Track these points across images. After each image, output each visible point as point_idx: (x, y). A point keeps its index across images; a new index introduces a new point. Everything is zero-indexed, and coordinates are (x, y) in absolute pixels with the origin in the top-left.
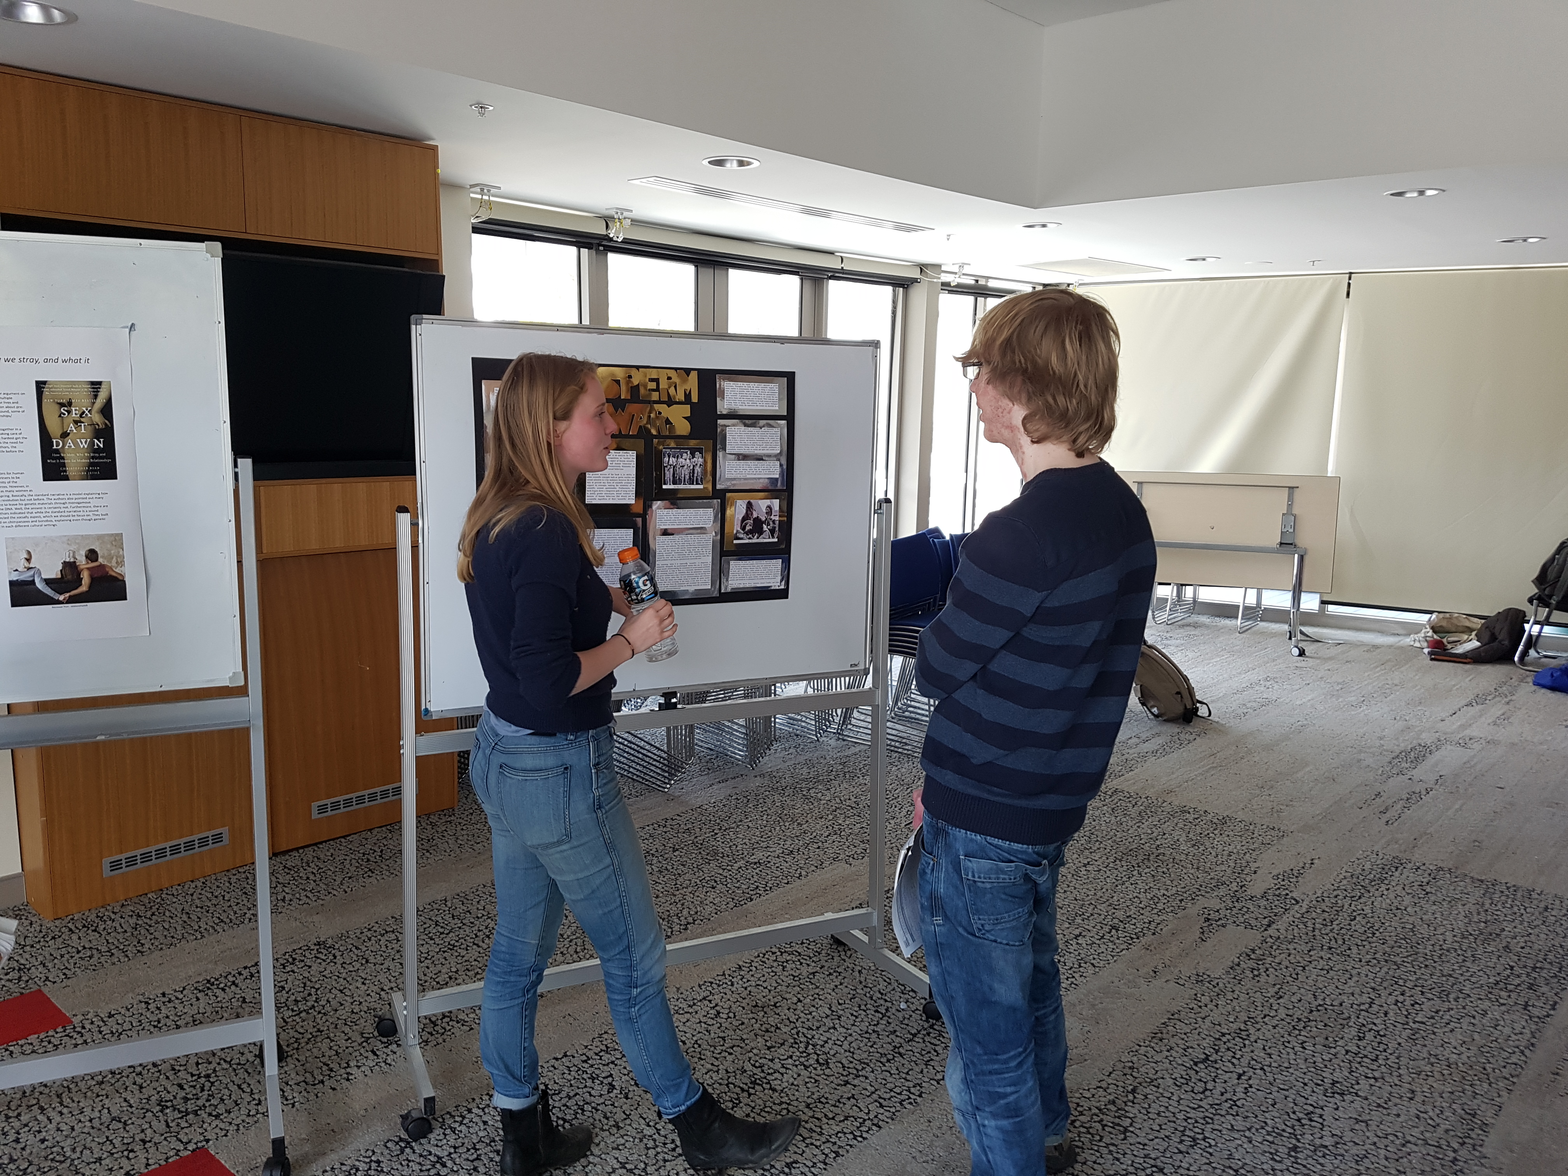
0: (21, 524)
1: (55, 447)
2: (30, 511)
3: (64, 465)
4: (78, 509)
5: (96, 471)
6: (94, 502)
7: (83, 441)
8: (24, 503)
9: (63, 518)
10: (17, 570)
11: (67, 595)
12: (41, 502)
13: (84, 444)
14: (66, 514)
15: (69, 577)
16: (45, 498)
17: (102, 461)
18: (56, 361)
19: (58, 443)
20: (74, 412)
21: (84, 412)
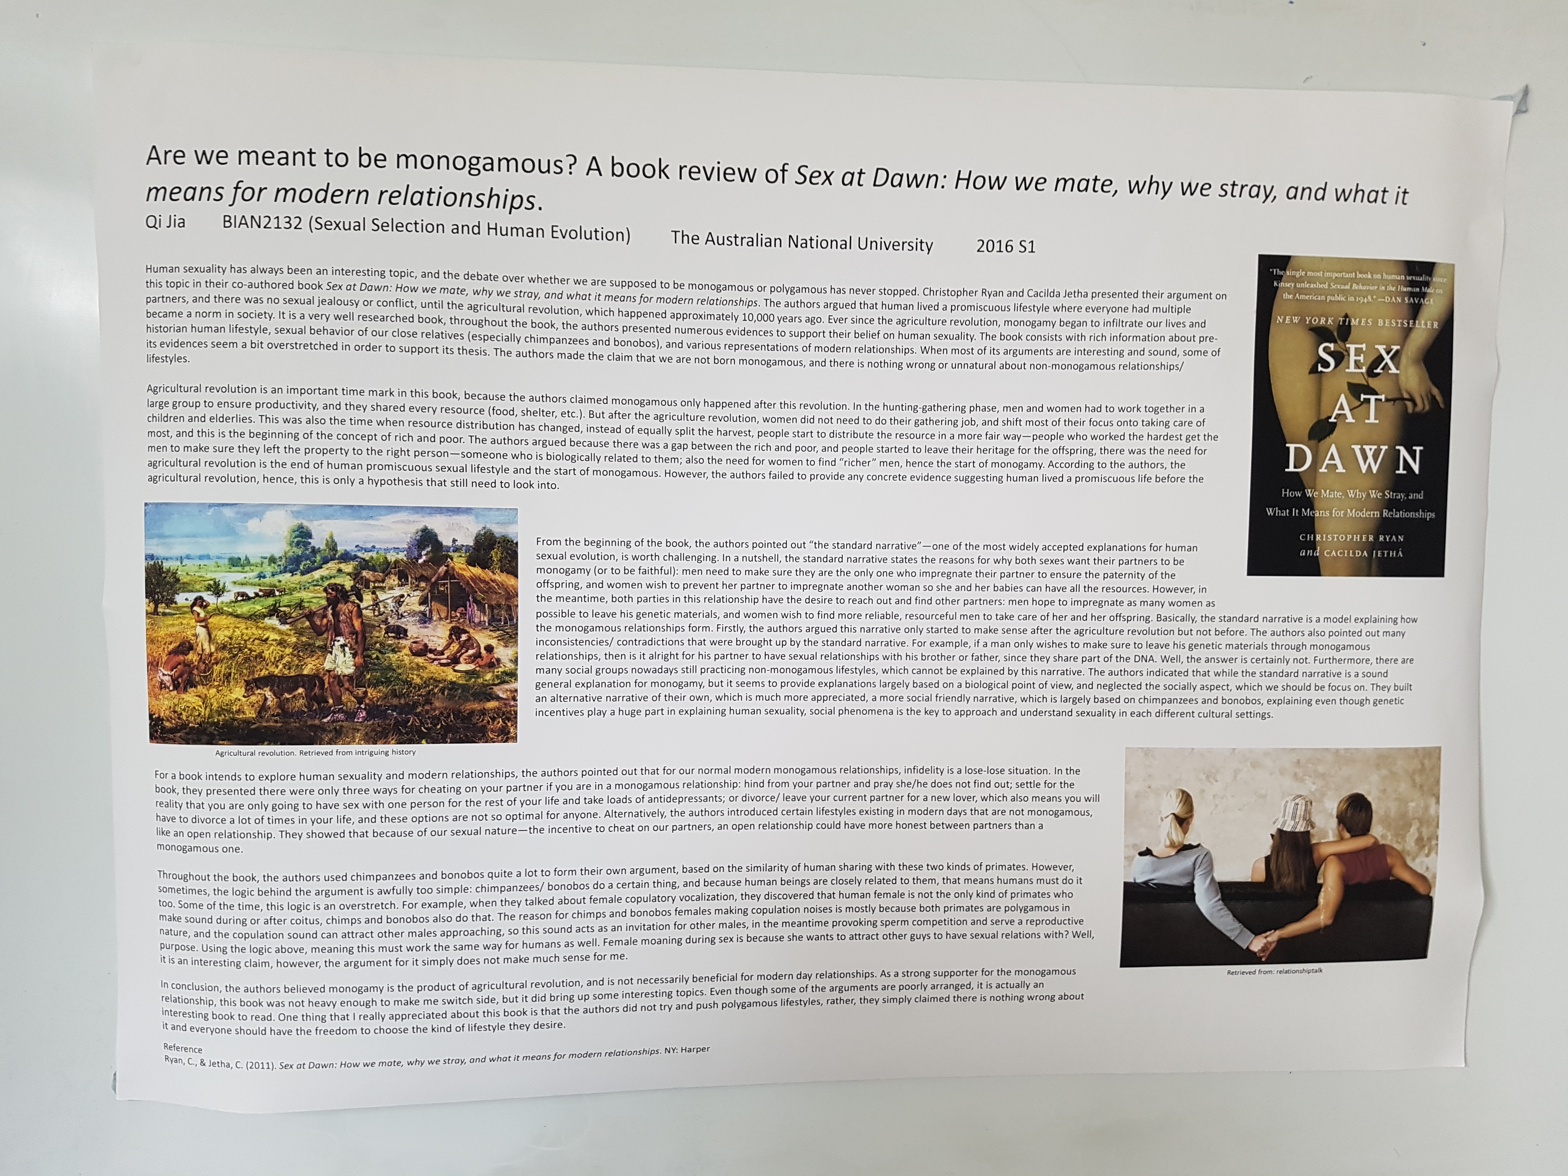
0: (1174, 707)
1: (1291, 469)
2: (1202, 667)
3: (1309, 525)
4: (1335, 668)
5: (1396, 547)
6: (1381, 647)
7: (1370, 450)
8: (1187, 640)
9: (1289, 695)
10: (1148, 852)
11: (1274, 936)
12: (1236, 640)
13: (1370, 462)
14: (1300, 681)
15: (1287, 881)
16: (1246, 627)
17: (1411, 515)
18: (1320, 194)
19: (1300, 453)
20: (1353, 358)
21: (1380, 358)
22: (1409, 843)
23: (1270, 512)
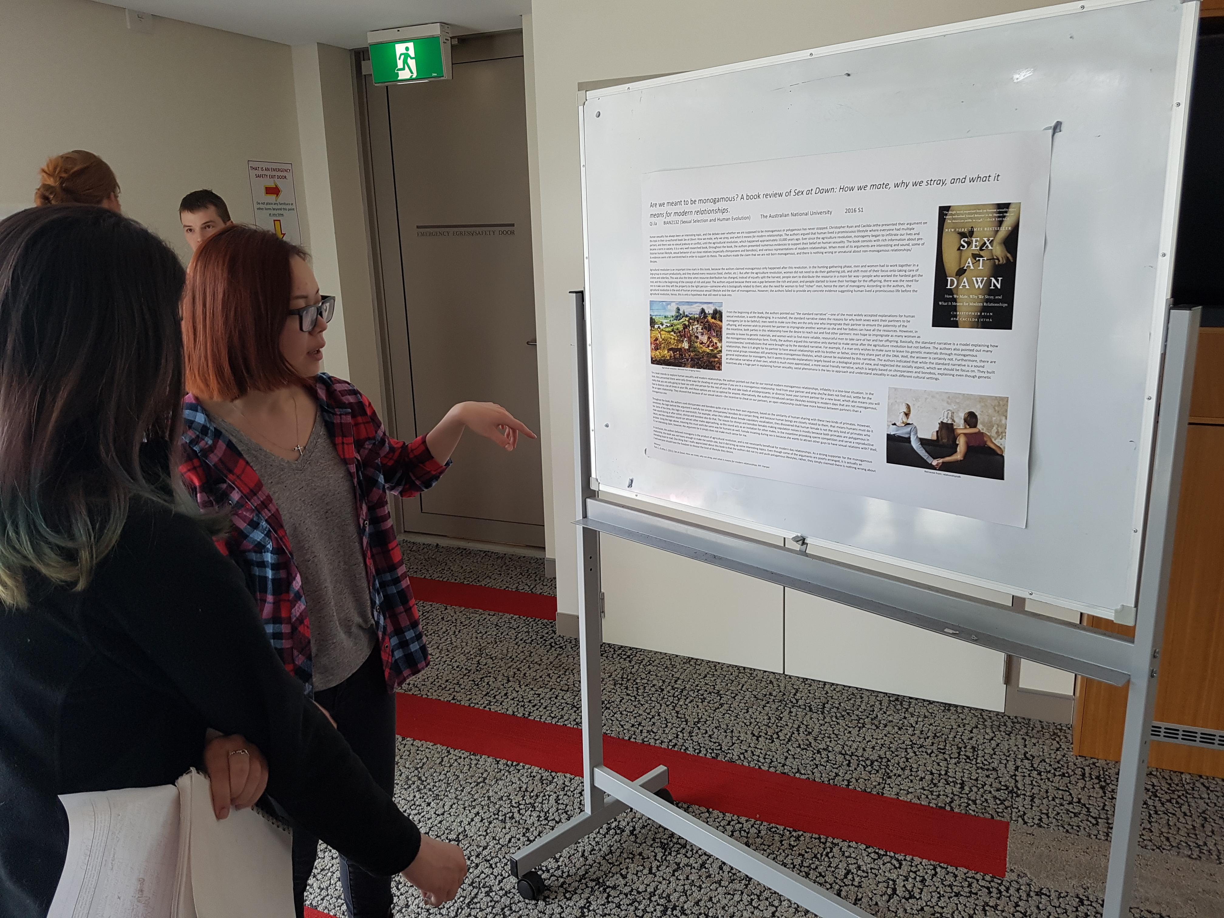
0: (905, 374)
1: (949, 287)
2: (915, 360)
3: (955, 308)
4: (963, 363)
5: (989, 317)
6: (981, 356)
7: (979, 279)
8: (910, 350)
9: (946, 372)
10: (894, 424)
11: (941, 461)
12: (927, 350)
13: (979, 284)
14: (950, 367)
15: (945, 441)
16: (931, 346)
17: (996, 305)
18: (963, 180)
19: (952, 281)
20: (974, 243)
21: (985, 243)
22: (993, 433)
23: (940, 303)
